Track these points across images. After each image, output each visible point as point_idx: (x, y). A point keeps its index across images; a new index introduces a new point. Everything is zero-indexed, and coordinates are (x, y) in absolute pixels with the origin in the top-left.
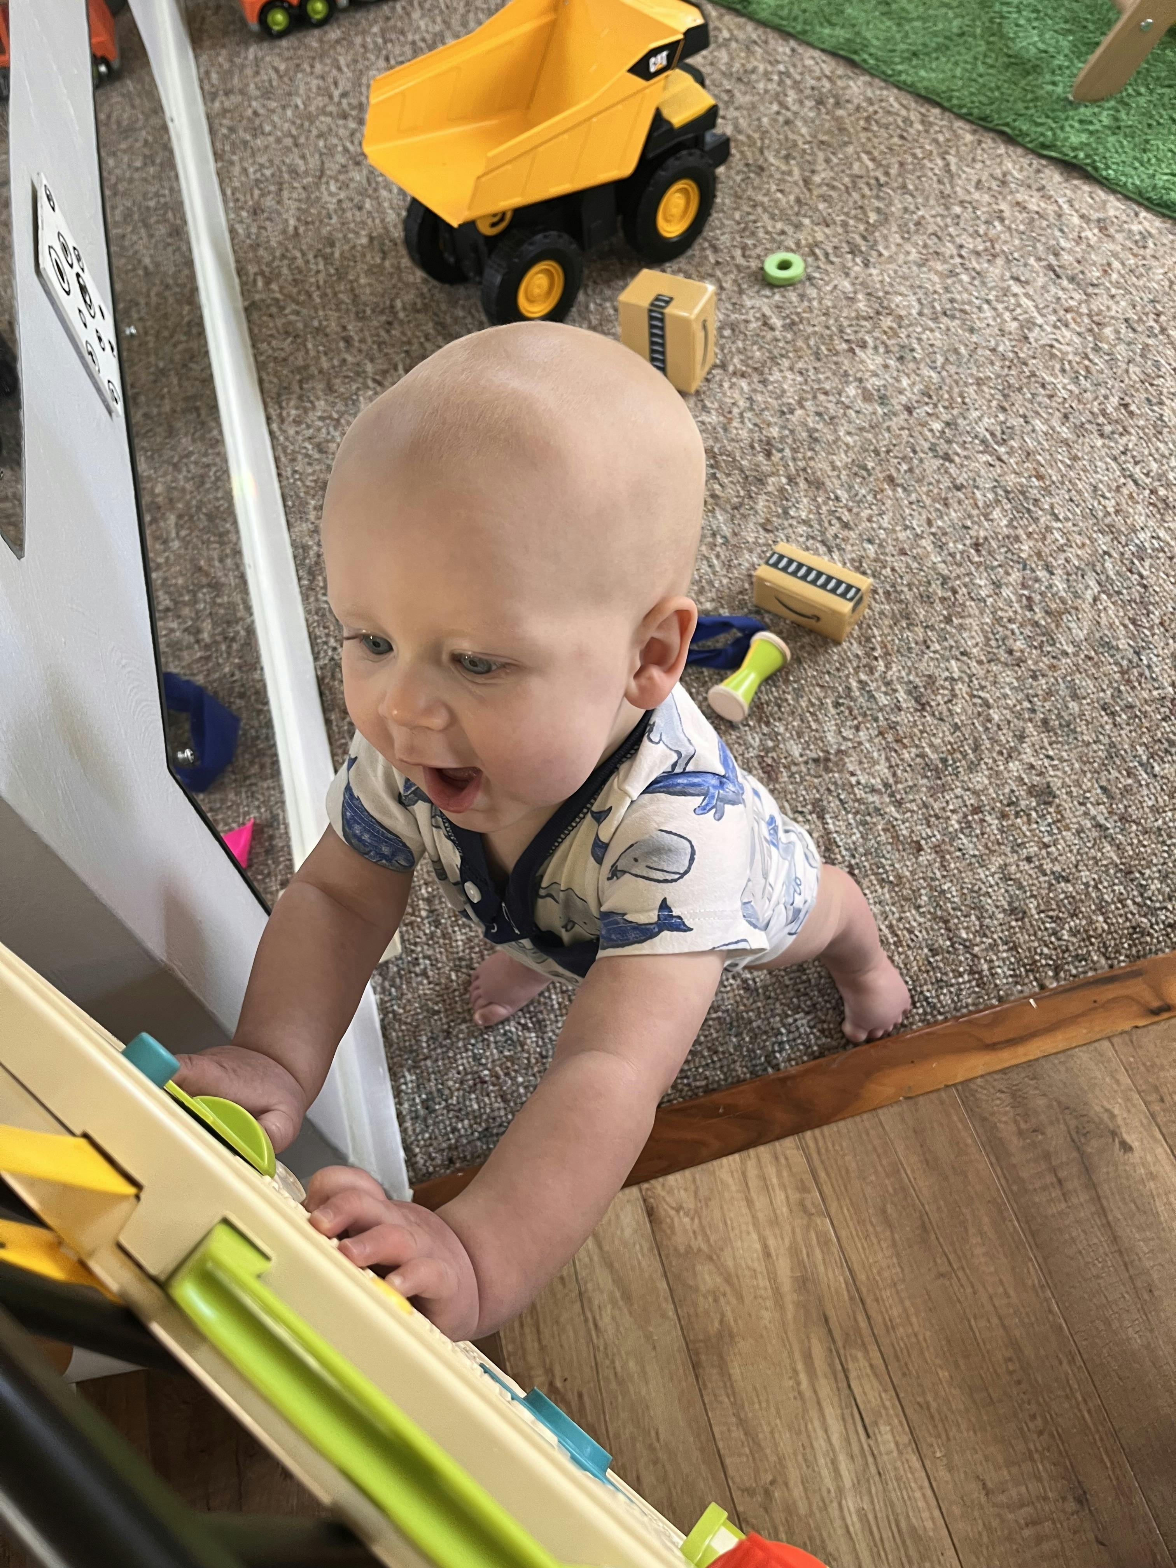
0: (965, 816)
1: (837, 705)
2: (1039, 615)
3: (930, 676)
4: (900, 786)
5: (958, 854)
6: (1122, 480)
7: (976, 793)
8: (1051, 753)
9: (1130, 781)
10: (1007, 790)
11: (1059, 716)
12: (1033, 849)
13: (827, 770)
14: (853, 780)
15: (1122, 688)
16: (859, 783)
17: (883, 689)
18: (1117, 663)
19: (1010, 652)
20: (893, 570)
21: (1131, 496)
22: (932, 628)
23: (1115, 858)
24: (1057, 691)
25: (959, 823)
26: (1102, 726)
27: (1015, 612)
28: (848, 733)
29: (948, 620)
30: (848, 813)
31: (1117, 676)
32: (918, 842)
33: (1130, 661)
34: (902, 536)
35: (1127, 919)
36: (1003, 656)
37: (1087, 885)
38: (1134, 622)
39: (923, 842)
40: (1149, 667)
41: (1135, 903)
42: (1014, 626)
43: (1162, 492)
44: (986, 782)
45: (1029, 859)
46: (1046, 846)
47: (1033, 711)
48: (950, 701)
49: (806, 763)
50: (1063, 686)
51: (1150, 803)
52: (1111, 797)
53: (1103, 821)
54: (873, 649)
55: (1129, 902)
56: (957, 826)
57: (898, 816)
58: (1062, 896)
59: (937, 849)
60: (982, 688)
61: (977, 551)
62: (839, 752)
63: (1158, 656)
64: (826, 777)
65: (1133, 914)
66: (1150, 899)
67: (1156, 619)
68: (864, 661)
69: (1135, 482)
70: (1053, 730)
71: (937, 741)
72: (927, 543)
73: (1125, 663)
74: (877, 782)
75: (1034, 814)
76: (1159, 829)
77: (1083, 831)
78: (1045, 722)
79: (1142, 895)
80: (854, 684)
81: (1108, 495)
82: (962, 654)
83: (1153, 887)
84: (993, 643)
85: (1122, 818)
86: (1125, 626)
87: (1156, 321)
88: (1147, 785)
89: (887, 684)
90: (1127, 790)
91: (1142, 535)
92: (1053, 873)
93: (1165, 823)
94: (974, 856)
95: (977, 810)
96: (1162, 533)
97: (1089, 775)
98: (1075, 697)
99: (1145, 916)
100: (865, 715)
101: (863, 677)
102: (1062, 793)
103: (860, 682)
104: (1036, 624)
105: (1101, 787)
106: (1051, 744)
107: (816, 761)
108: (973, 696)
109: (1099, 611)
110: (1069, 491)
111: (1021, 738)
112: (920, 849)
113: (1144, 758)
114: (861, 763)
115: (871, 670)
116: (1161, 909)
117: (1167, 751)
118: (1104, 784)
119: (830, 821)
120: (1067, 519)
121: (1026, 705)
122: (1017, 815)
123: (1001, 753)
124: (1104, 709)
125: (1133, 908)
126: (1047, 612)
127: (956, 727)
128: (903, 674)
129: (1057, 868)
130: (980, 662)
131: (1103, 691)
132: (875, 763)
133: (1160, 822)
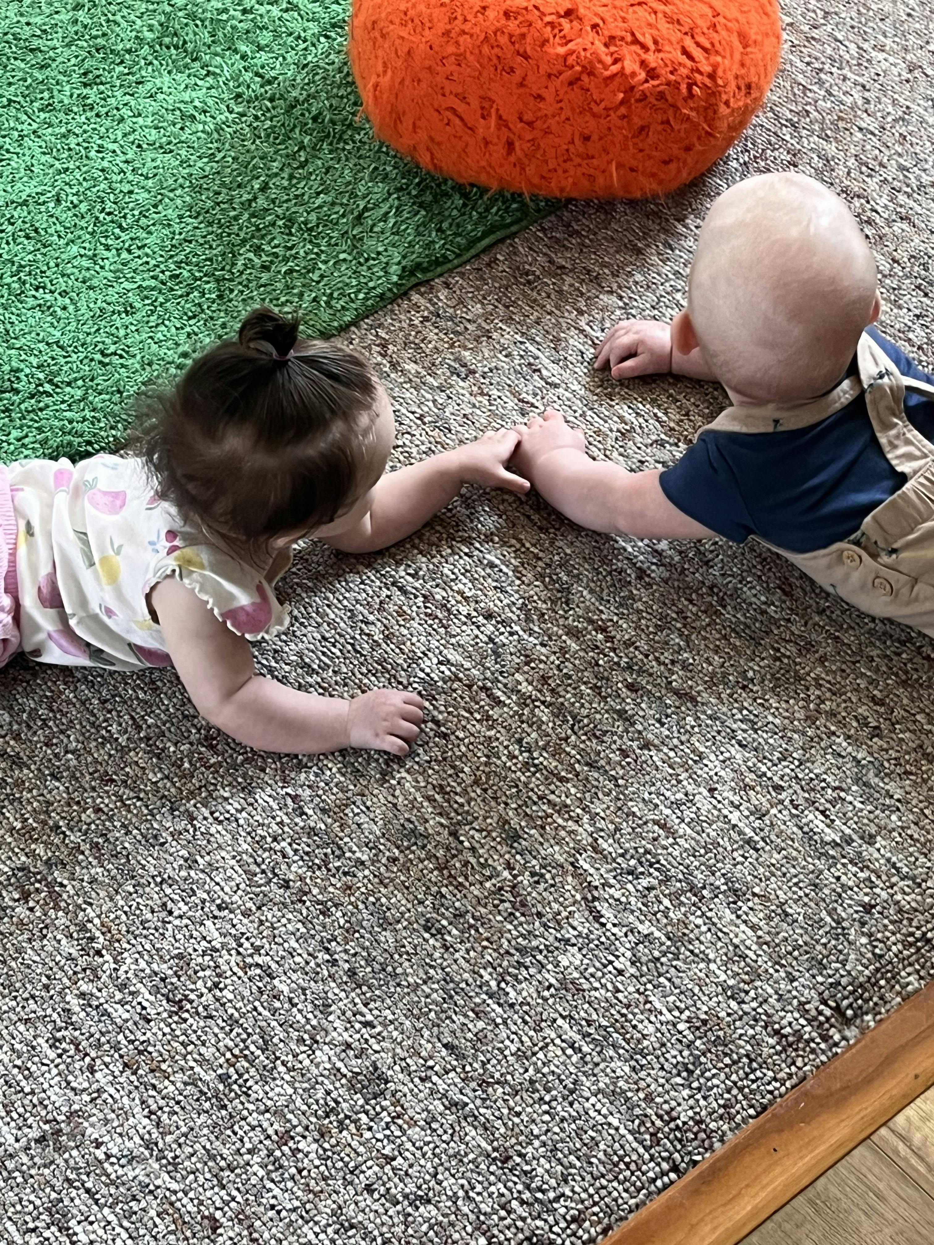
0: (270, 1154)
1: (54, 1042)
2: (315, 820)
3: (180, 956)
4: (169, 1139)
5: (271, 1213)
6: (385, 592)
7: (278, 1113)
8: (369, 1018)
9: (481, 1024)
10: (320, 1094)
11: (370, 960)
12: (372, 1171)
13: (60, 1149)
14: (100, 1154)
15: (444, 890)
16: (108, 1156)
17: (118, 996)
18: (430, 856)
19: (286, 884)
20: (98, 810)
21: (401, 613)
22: (171, 881)
23: (484, 1144)
24: (360, 923)
25: (264, 1166)
26: (430, 956)
27: (281, 824)
28: (80, 1082)
29: (190, 863)
30: (101, 1208)
31: (434, 876)
32: (212, 1218)
33: (448, 849)
34: (101, 755)
35: (519, 1230)
36: (277, 893)
37: (454, 1198)
38: (441, 789)
39: (218, 1214)
40: (473, 849)
41: (522, 1202)
42: (283, 844)
43: (439, 593)
44: (290, 1091)
45: (369, 1189)
46: (390, 1159)
47: (334, 962)
48: (216, 985)
49: (27, 1148)
50: (366, 914)
51: (513, 1049)
52: (461, 1057)
53: (458, 1097)
54: (92, 939)
55: (515, 1204)
56: (261, 1173)
57: (174, 1186)
58: (425, 1228)
59: (240, 1218)
60: (257, 950)
61: (211, 747)
62: (70, 1116)
63: (480, 831)
64: (60, 1161)
65: (524, 1219)
66: (540, 1190)
67: (468, 779)
68: (82, 962)
69: (404, 592)
70: (365, 982)
71: (208, 1052)
72: (139, 757)
73: (441, 853)
74: (134, 1144)
75: (364, 1118)
76: (532, 1082)
77: (434, 1119)
78: (352, 973)
79: (528, 1187)
80: (75, 1004)
81: (371, 618)
82: (219, 907)
83: (540, 1171)
84: (260, 879)
85: (483, 1084)
86: (430, 799)
87: (384, 356)
88: (505, 1023)
89: (122, 987)
90: (480, 1038)
91: (426, 664)
92: (406, 1197)
93: (538, 1071)
94: (295, 1210)
95: (285, 1137)
96: (453, 656)
97: (426, 1033)
98: (385, 924)
99: (539, 1217)
100: (99, 1046)
101: (84, 987)
102: (396, 1074)
103: (82, 995)
104: (312, 832)
105: (445, 1046)
106: (366, 1005)
107: (41, 1140)
108: (245, 967)
109: (392, 787)
110: (319, 625)
111: (325, 1008)
112: (215, 1226)
113: (493, 984)
114: (107, 1121)
115: (95, 974)
116: (557, 1199)
117: (520, 965)
118: (447, 1038)
119: (78, 1229)
120: (324, 667)
121: (323, 956)
122: (341, 1126)
123: (301, 1041)
124: (427, 929)
125: (522, 1211)
126: (323, 811)
127: (233, 1022)
128: (143, 964)
129: (411, 1188)
130: (247, 914)
131: (421, 903)
132: (127, 1114)
133: (531, 1071)
